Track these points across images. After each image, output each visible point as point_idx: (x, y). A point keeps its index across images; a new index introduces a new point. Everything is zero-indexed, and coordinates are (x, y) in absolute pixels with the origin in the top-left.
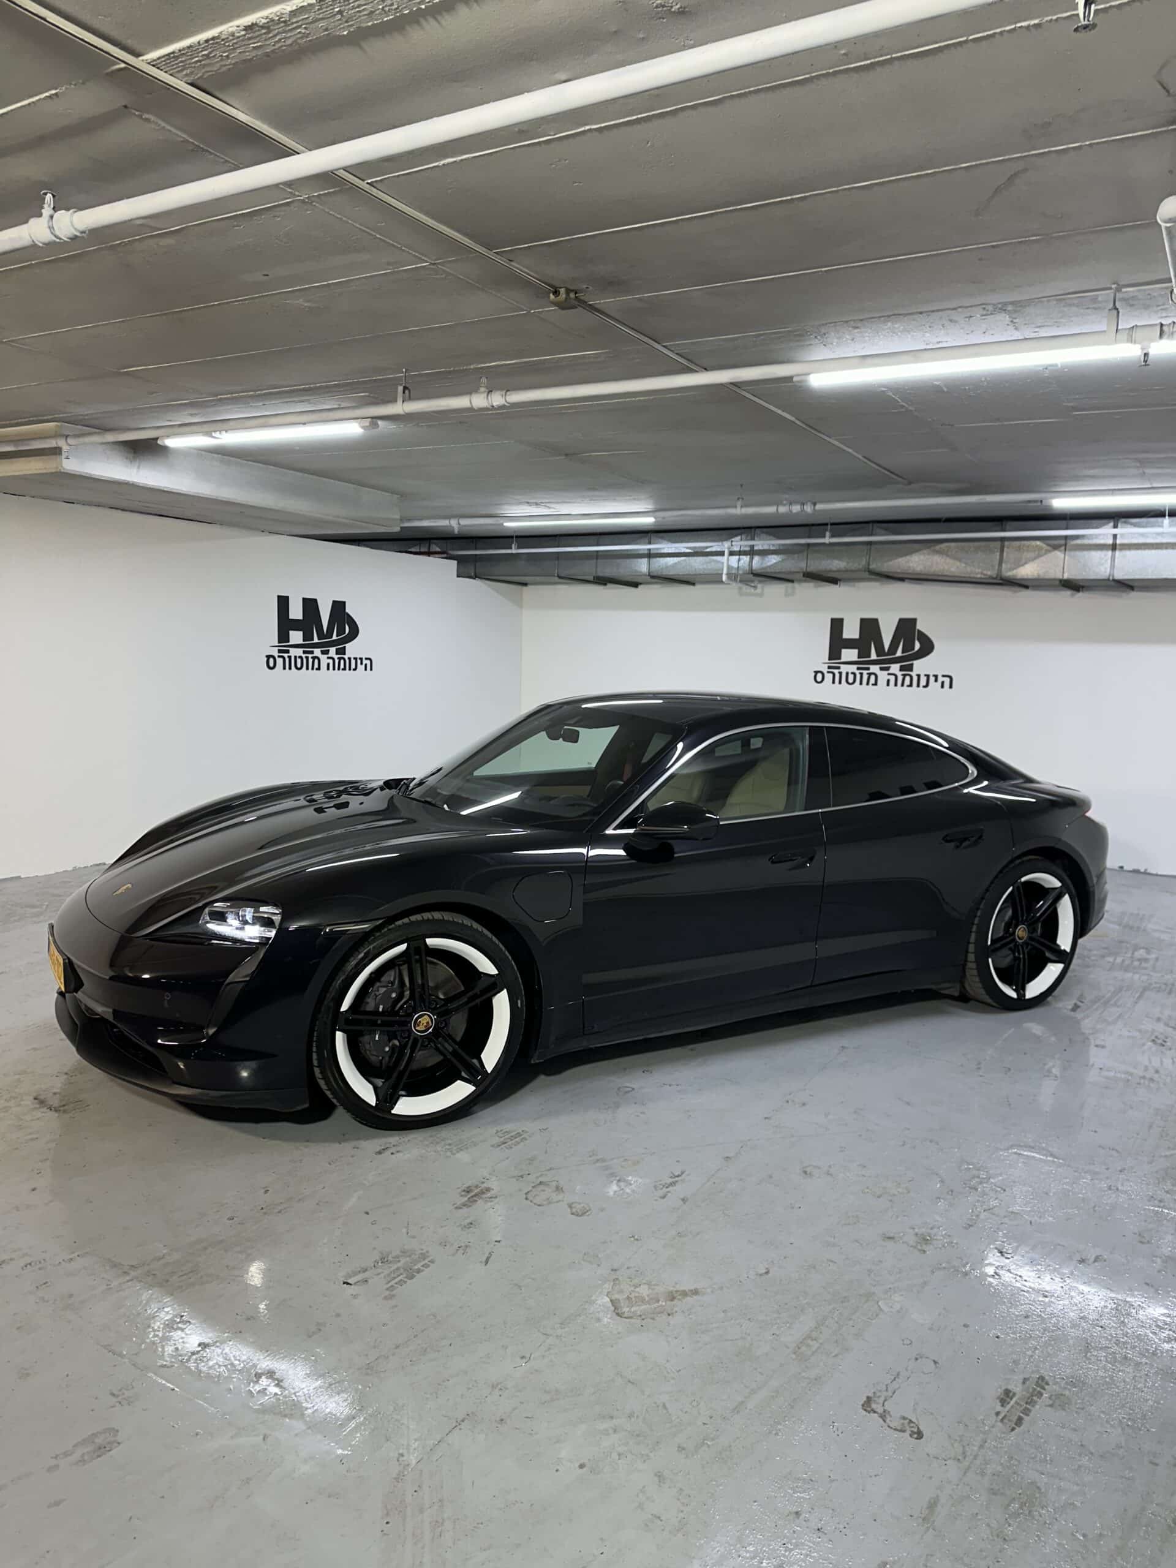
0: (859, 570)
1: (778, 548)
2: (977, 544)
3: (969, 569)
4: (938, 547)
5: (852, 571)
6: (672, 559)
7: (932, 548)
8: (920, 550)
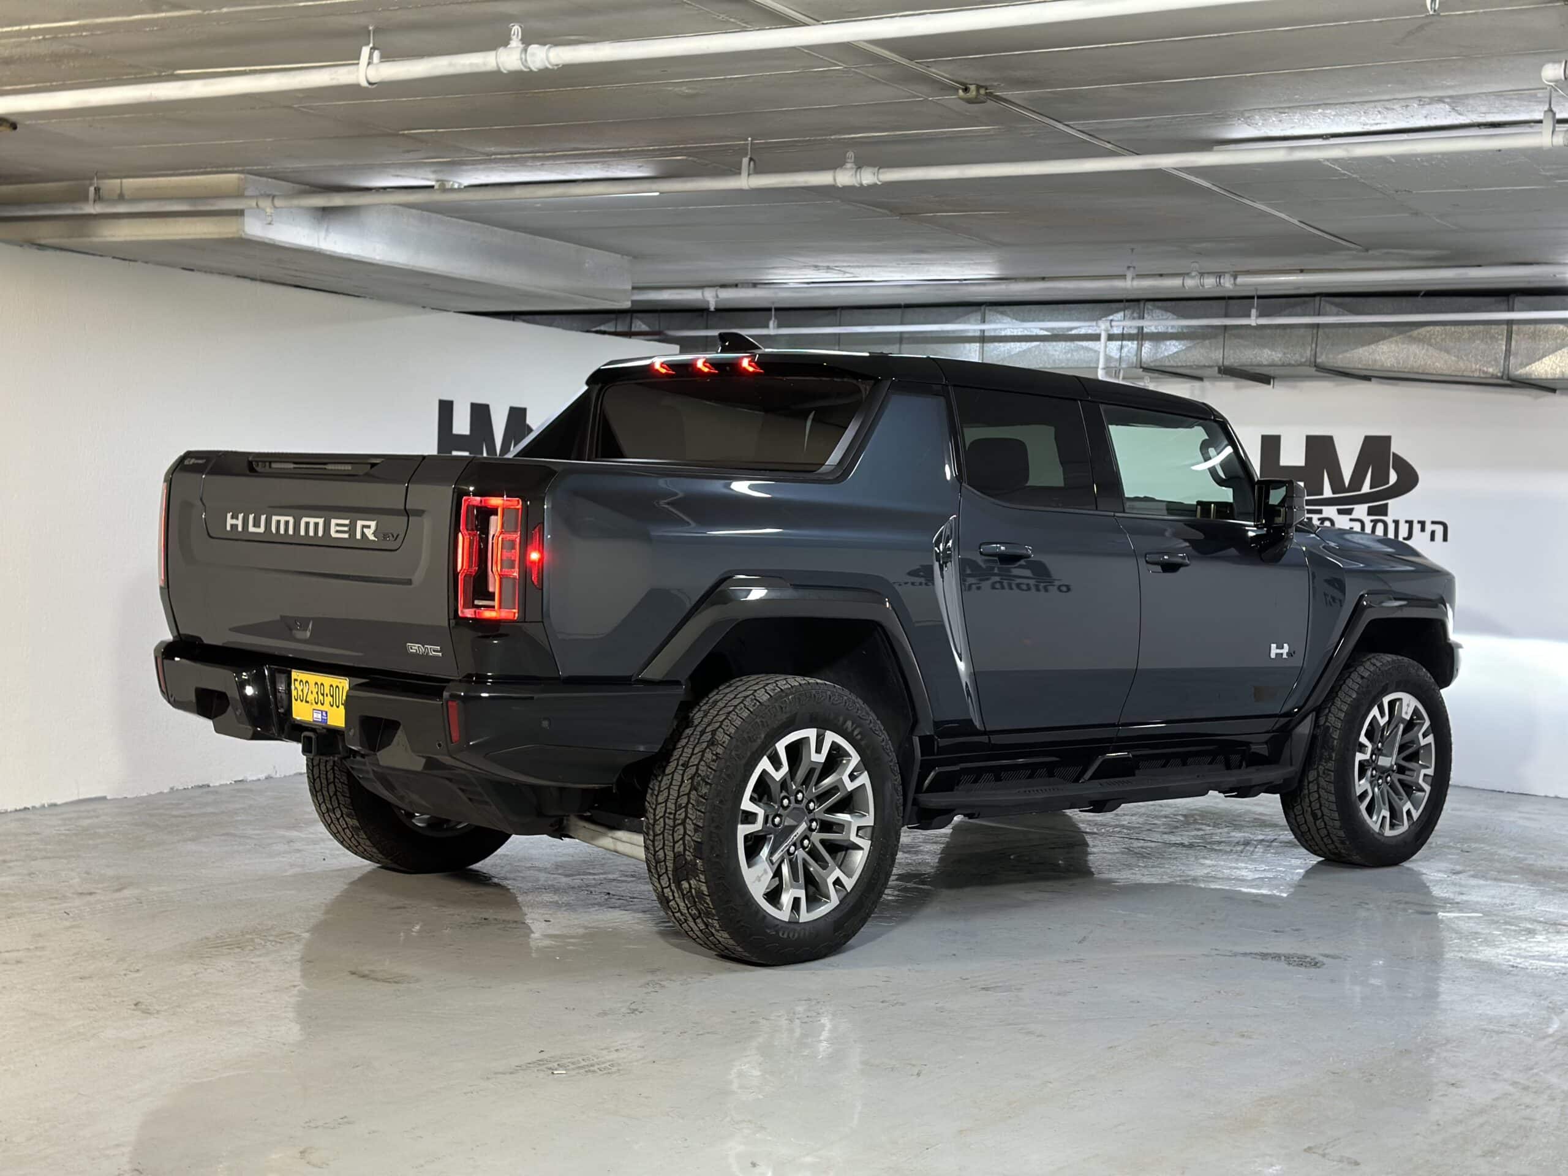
0: (1301, 365)
1: (1180, 330)
2: (1471, 328)
3: (1461, 365)
4: (1415, 333)
5: (1290, 365)
6: (1018, 344)
7: (1408, 334)
8: (1391, 336)
